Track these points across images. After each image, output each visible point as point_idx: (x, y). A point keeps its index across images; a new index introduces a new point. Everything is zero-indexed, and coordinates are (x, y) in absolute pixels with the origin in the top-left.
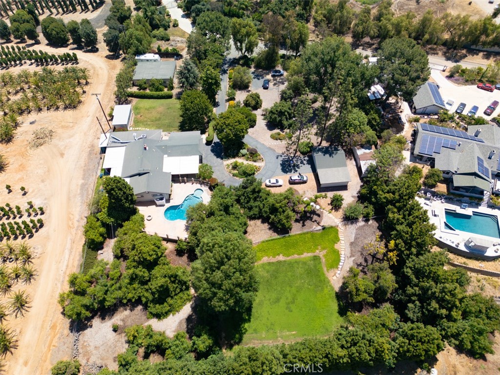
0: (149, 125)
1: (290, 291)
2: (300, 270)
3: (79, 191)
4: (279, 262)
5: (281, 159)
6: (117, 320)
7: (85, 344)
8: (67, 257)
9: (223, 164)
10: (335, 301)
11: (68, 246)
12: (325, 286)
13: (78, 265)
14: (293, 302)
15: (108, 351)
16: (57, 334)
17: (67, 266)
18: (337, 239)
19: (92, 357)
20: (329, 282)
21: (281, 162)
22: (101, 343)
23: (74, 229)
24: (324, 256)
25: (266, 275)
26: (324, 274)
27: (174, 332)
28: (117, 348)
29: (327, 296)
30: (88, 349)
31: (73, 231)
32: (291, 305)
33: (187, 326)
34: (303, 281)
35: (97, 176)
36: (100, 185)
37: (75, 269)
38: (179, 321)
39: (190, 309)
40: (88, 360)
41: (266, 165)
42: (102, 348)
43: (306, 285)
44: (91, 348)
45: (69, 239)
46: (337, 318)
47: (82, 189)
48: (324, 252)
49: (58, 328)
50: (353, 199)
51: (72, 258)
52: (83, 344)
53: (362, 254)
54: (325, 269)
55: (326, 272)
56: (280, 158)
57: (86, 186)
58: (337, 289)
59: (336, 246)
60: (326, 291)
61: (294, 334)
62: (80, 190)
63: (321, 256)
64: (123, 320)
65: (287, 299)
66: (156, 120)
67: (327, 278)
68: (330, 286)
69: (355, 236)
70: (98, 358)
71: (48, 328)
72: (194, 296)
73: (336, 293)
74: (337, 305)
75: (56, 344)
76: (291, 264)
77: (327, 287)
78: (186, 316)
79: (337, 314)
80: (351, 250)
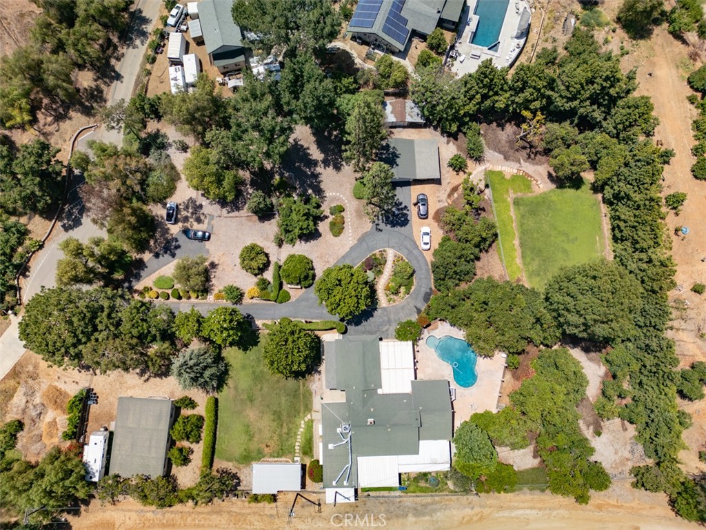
0: (289, 429)
1: (555, 237)
2: (531, 223)
3: (427, 518)
4: (522, 245)
5: (382, 226)
6: (588, 433)
7: (614, 466)
8: (520, 512)
9: (385, 309)
10: (565, 190)
11: (506, 514)
12: (549, 198)
13: (531, 494)
14: (567, 235)
15: (618, 439)
16: (606, 501)
17: (531, 508)
18: (500, 174)
19: (624, 455)
20: (545, 193)
21: (389, 226)
22: (611, 447)
23: (484, 511)
24: (514, 193)
25: (536, 262)
26: (536, 197)
27: (600, 366)
28: (615, 429)
29: (561, 198)
30: (618, 461)
31: (486, 511)
32: (571, 237)
33: (593, 351)
34: (544, 222)
35: (403, 494)
36: (417, 486)
37: (535, 497)
38: (588, 362)
39: (576, 349)
40: (628, 460)
41: (393, 247)
42: (617, 446)
43: (548, 219)
44: (617, 457)
45: (498, 515)
46: (583, 192)
47: (424, 514)
48: (511, 191)
49: (600, 502)
50: (451, 144)
51: (522, 505)
52: (614, 468)
53: (517, 150)
54: (530, 195)
55: (534, 194)
56: (380, 227)
57: (419, 508)
58: (554, 186)
59: (508, 177)
60: (554, 198)
61: (600, 239)
62: (424, 516)
63: (514, 196)
64: (588, 426)
65: (563, 241)
66: (279, 418)
67: (541, 194)
68: (549, 193)
69: (498, 152)
70: (625, 449)
71: (601, 513)
72: (561, 345)
73: (557, 188)
74: (569, 189)
75: (615, 500)
76: (524, 233)
77: (551, 197)
78: (583, 354)
79: (579, 191)
80: (513, 161)
